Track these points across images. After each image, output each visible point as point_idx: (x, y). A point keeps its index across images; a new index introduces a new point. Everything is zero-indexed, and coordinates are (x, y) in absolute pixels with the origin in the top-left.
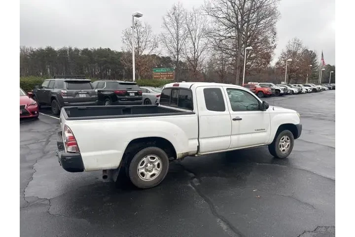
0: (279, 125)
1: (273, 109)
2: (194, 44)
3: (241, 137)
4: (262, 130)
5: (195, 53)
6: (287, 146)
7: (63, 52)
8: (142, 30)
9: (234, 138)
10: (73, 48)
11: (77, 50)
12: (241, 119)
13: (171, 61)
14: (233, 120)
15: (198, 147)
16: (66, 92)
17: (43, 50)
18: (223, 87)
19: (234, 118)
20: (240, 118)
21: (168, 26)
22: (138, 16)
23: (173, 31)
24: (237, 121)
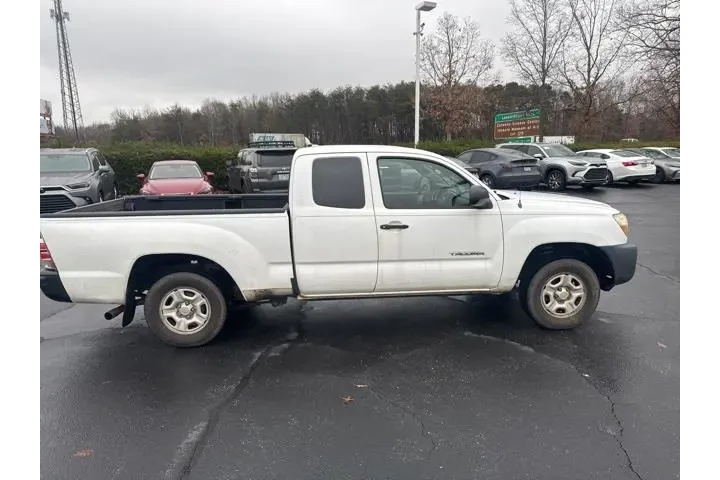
0: (534, 246)
1: (520, 206)
2: (588, 49)
3: (408, 267)
4: (476, 254)
5: (589, 71)
6: (572, 301)
7: (337, 96)
8: (458, 34)
9: (388, 268)
10: (354, 89)
11: (360, 92)
12: (405, 227)
13: (553, 94)
14: (382, 227)
15: (294, 281)
16: (255, 170)
17: (306, 97)
18: (367, 154)
19: (387, 223)
20: (404, 223)
21: (522, 17)
22: (427, 8)
23: (533, 25)
24: (395, 232)
